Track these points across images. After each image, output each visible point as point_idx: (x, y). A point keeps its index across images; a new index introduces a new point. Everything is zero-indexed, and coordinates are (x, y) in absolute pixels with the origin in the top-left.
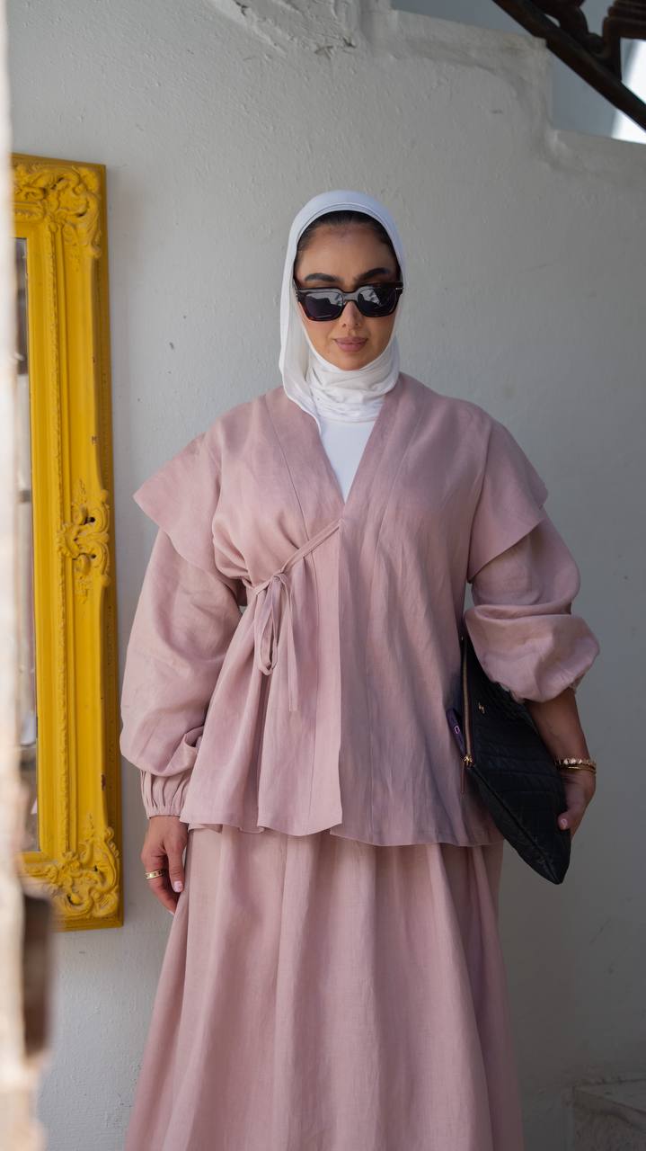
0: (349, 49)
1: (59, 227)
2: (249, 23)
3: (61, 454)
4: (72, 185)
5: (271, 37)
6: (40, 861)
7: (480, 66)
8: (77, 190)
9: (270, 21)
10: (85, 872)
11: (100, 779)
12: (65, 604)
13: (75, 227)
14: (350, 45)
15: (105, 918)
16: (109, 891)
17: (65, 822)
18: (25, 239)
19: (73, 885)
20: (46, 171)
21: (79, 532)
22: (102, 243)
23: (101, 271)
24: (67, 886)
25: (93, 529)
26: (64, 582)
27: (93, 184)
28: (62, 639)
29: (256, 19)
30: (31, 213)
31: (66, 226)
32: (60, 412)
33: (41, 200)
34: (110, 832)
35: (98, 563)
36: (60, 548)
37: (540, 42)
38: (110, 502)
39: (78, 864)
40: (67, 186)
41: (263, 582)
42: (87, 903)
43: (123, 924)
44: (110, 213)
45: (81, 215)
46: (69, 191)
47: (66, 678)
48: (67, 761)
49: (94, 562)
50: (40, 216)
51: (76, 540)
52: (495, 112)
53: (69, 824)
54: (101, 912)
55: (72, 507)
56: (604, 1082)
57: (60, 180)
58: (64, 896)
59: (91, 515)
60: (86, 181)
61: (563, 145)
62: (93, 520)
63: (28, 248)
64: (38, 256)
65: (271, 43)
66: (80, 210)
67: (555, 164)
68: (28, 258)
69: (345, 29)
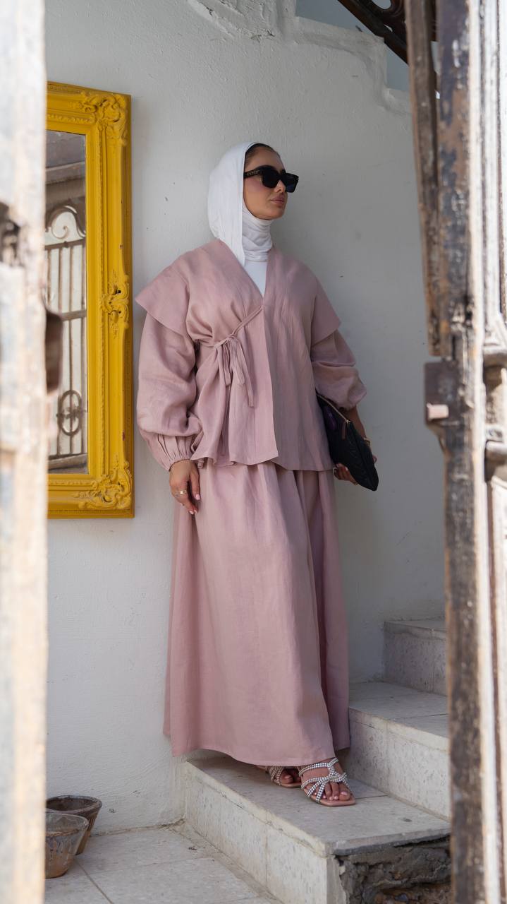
0: (270, 37)
1: (104, 128)
2: (214, 19)
3: (103, 255)
4: (111, 104)
5: (226, 28)
6: (89, 479)
7: (345, 50)
8: (114, 107)
9: (226, 19)
10: (113, 485)
11: (122, 434)
12: (104, 338)
13: (112, 128)
14: (271, 35)
15: (124, 511)
16: (126, 496)
17: (102, 458)
18: (85, 135)
19: (106, 492)
20: (97, 95)
21: (112, 299)
22: (127, 137)
23: (127, 153)
24: (103, 492)
25: (119, 296)
26: (103, 326)
27: (123, 103)
28: (102, 358)
29: (218, 17)
30: (88, 120)
31: (108, 127)
32: (103, 231)
33: (94, 113)
34: (127, 463)
35: (122, 316)
36: (102, 307)
37: (380, 39)
38: (130, 282)
39: (109, 481)
40: (109, 104)
41: (220, 341)
42: (114, 501)
43: (134, 516)
44: (133, 123)
45: (116, 121)
46: (110, 108)
48: (104, 425)
49: (120, 315)
50: (93, 121)
51: (110, 303)
52: (354, 76)
53: (104, 459)
54: (121, 507)
55: (108, 285)
56: (402, 620)
57: (105, 101)
58: (102, 497)
59: (119, 289)
60: (119, 102)
61: (392, 97)
62: (120, 292)
63: (86, 140)
64: (92, 144)
65: (226, 32)
66: (116, 119)
67: (387, 108)
68: (87, 145)
69: (268, 25)
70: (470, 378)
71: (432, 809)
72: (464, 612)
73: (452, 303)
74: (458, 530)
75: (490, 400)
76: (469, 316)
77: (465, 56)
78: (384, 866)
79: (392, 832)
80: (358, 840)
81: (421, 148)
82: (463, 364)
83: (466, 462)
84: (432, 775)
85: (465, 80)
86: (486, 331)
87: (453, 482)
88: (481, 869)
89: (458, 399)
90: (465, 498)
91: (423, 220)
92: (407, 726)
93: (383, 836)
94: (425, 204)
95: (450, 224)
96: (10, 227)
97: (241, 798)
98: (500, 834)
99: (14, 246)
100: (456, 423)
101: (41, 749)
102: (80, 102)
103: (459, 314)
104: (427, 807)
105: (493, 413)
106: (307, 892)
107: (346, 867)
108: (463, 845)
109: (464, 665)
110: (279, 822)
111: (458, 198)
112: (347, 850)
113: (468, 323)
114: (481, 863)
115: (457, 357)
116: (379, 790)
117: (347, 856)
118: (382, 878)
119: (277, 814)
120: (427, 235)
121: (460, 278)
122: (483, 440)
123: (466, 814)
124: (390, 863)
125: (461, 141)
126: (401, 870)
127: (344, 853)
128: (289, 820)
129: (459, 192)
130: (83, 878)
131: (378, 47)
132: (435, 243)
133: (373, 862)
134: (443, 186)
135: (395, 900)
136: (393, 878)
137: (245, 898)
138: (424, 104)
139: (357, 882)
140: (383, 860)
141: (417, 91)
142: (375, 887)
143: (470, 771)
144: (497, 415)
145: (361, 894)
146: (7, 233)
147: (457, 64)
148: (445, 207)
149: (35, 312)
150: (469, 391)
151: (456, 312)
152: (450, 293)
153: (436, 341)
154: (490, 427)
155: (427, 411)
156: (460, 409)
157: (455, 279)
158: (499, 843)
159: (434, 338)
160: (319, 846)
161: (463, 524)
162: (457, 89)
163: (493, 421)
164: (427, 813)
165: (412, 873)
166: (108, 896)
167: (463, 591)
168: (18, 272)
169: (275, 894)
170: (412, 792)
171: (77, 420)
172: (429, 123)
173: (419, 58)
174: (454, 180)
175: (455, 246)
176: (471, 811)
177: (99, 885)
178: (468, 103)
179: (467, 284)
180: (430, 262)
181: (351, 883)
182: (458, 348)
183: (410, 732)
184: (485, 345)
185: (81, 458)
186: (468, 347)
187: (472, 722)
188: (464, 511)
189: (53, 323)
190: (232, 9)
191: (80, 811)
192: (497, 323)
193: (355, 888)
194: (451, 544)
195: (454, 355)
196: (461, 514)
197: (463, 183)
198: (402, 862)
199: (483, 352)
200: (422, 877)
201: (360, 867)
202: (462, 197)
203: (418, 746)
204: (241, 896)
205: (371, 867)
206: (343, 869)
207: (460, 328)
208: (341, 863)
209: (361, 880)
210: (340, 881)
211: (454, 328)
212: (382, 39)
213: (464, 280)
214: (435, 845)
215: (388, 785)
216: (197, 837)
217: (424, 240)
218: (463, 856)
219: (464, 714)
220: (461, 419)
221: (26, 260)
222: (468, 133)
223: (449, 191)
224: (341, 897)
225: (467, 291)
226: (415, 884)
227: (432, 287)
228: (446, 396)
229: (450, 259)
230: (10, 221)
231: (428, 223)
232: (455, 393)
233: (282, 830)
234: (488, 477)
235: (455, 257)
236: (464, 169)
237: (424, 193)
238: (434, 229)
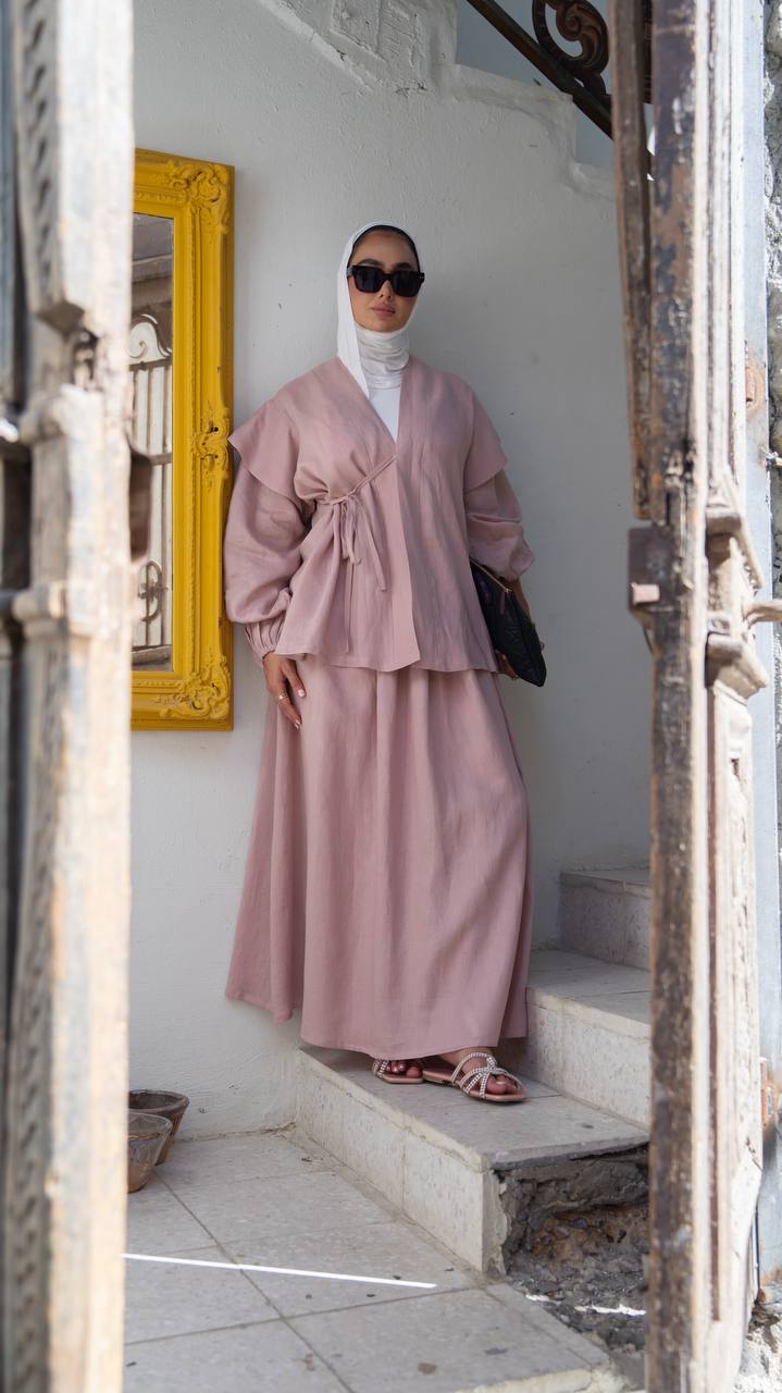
0: (421, 91)
1: (198, 209)
2: (346, 66)
3: (194, 380)
4: (208, 177)
5: (363, 79)
6: (173, 678)
7: (521, 110)
8: (212, 182)
9: (362, 65)
10: (205, 687)
12: (195, 491)
13: (210, 210)
14: (422, 88)
15: (219, 721)
16: (223, 701)
17: (191, 651)
18: (172, 219)
19: (196, 696)
20: (189, 165)
21: (206, 438)
22: (229, 222)
23: (228, 244)
24: (192, 697)
25: (216, 435)
26: (194, 476)
27: (224, 177)
29: (351, 63)
30: (178, 199)
31: (204, 209)
32: (195, 348)
33: (185, 189)
34: (224, 659)
35: (220, 461)
36: (192, 450)
37: (567, 97)
38: (230, 417)
39: (200, 681)
40: (205, 178)
42: (206, 708)
43: (232, 729)
45: (214, 201)
46: (206, 182)
47: (194, 546)
48: (194, 607)
49: (217, 461)
50: (184, 200)
51: (204, 444)
52: (532, 146)
53: (194, 652)
54: (216, 715)
55: (201, 419)
56: (584, 870)
57: (200, 173)
58: (190, 703)
59: (215, 426)
60: (219, 174)
61: (583, 176)
62: (217, 429)
63: (174, 225)
64: (181, 231)
65: (362, 83)
66: (214, 197)
67: (576, 189)
68: (175, 233)
69: (419, 75)
70: (690, 550)
71: (620, 1112)
72: (674, 858)
73: (667, 450)
74: (669, 751)
75: (713, 580)
76: (689, 466)
77: (689, 119)
78: (557, 1184)
79: (568, 1141)
80: (524, 1151)
81: (627, 242)
82: (679, 530)
83: (683, 661)
84: (621, 1069)
85: (689, 152)
86: (710, 487)
87: (663, 686)
88: (688, 1186)
89: (673, 576)
90: (680, 708)
91: (629, 338)
92: (589, 1006)
93: (556, 1146)
94: (632, 316)
95: (665, 343)
96: (85, 338)
97: (371, 1096)
98: (712, 1143)
99: (90, 363)
100: (670, 609)
101: (123, 1026)
102: (167, 175)
103: (676, 465)
104: (613, 1109)
105: (717, 597)
106: (456, 1215)
107: (508, 1185)
108: (666, 1156)
109: (673, 927)
110: (422, 1127)
111: (677, 309)
112: (510, 1164)
113: (688, 476)
114: (689, 1179)
115: (673, 521)
116: (552, 1089)
117: (509, 1171)
118: (553, 1199)
119: (418, 1117)
120: (634, 357)
121: (678, 416)
122: (705, 632)
123: (670, 1116)
124: (564, 1180)
125: (683, 234)
126: (579, 1189)
127: (506, 1167)
128: (432, 1125)
129: (678, 301)
130: (164, 1194)
131: (565, 108)
132: (644, 369)
133: (542, 1179)
134: (658, 294)
135: (570, 1226)
136: (568, 1198)
137: (375, 1223)
138: (632, 183)
139: (522, 1203)
140: (556, 1176)
141: (623, 166)
142: (544, 1211)
143: (678, 1063)
144: (723, 600)
145: (527, 1219)
146: (80, 346)
147: (678, 130)
148: (660, 321)
149: (116, 453)
150: (687, 566)
151: (672, 462)
152: (664, 436)
153: (644, 500)
154: (713, 615)
155: (631, 593)
156: (675, 591)
157: (671, 417)
158: (712, 1154)
159: (640, 496)
160: (473, 1157)
161: (676, 743)
162: (678, 164)
163: (717, 607)
164: (613, 1117)
165: (592, 1193)
166: (198, 1216)
167: (674, 831)
168: (95, 398)
169: (414, 1217)
170: (594, 1092)
171: (156, 600)
172: (640, 208)
173: (628, 122)
174: (673, 285)
175: (672, 374)
176: (677, 1113)
177: (187, 1204)
178: (693, 182)
179: (687, 425)
180: (637, 394)
181: (513, 1205)
182: (673, 509)
183: (595, 1014)
184: (708, 506)
185: (162, 651)
186: (687, 508)
187: (681, 999)
188: (677, 725)
189: (140, 467)
190: (371, 53)
191: (161, 1109)
192: (725, 476)
193: (519, 1211)
194: (660, 768)
195: (667, 518)
196: (673, 729)
197: (684, 290)
198: (580, 1178)
199: (706, 515)
200: (605, 1198)
201: (525, 1185)
202: (682, 307)
203: (603, 1032)
204: (370, 1220)
205: (540, 1185)
206: (503, 1187)
207: (676, 482)
208: (502, 1179)
209: (527, 1201)
210: (500, 1203)
211: (668, 483)
212: (570, 96)
213: (683, 420)
214: (622, 1158)
215: (563, 1081)
216: (314, 1146)
217: (631, 365)
218: (666, 1171)
219: (671, 988)
220: (675, 603)
221: (106, 382)
222: (692, 221)
223: (666, 299)
224: (500, 1221)
225: (687, 434)
226: (596, 1207)
227: (639, 428)
228: (657, 573)
229: (665, 391)
230: (85, 330)
231: (635, 342)
232: (668, 568)
233: (424, 1137)
234: (709, 682)
235: (672, 388)
236: (686, 271)
237: (631, 302)
238: (644, 350)
